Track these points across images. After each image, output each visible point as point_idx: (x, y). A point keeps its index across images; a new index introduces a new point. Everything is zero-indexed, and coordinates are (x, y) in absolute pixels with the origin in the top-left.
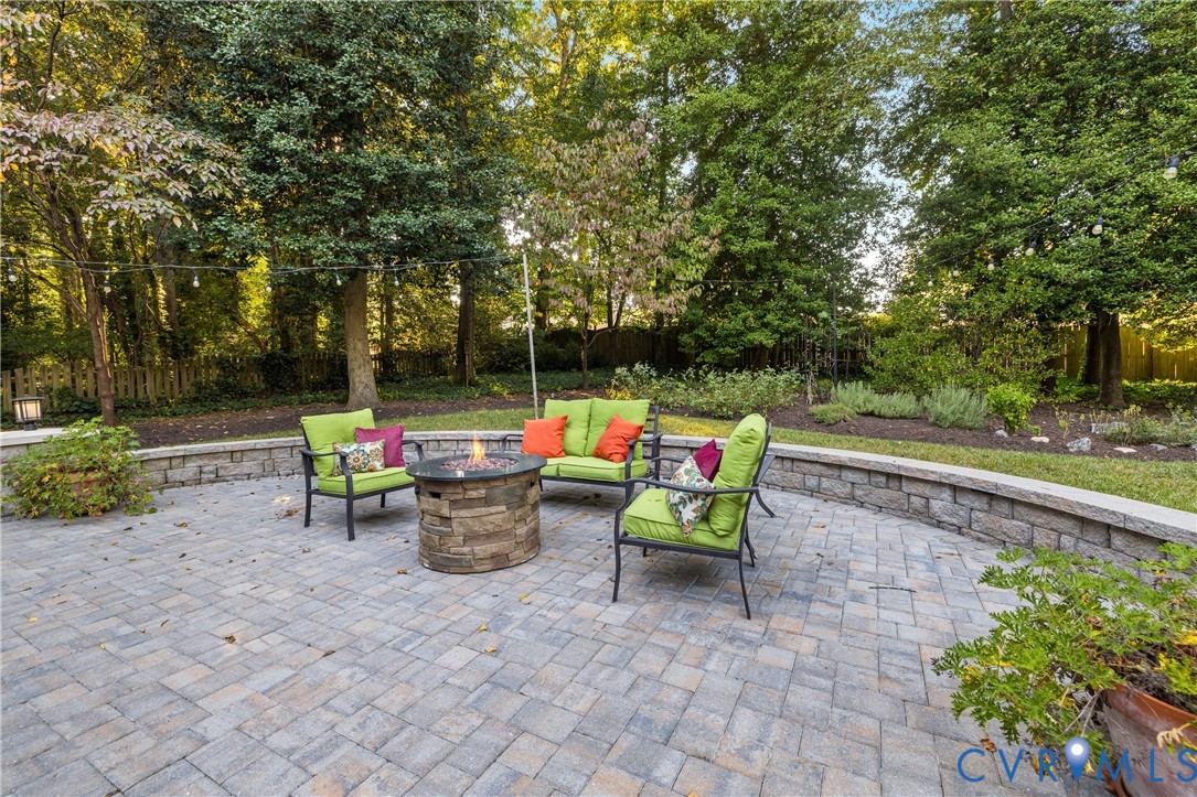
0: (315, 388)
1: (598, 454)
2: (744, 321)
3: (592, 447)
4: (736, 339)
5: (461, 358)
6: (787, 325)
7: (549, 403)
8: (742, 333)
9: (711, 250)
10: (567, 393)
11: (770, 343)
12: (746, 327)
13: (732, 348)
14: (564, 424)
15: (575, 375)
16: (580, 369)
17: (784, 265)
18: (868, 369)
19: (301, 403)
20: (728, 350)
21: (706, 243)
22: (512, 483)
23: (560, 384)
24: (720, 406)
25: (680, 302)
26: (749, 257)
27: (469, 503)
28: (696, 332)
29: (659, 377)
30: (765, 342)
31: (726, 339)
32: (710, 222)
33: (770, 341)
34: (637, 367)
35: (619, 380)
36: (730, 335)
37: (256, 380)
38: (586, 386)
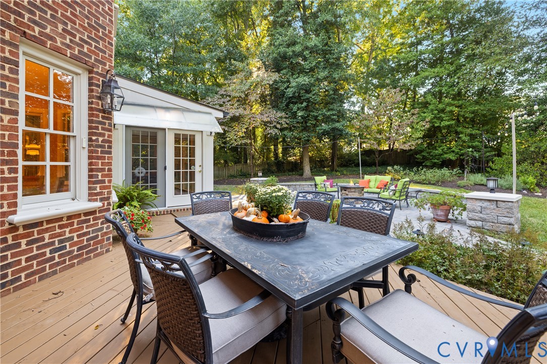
0: (289, 171)
1: (377, 188)
2: (442, 150)
3: (376, 186)
4: (439, 157)
5: (333, 163)
6: (462, 151)
7: (366, 176)
8: (442, 154)
9: (426, 127)
10: (371, 174)
11: (454, 158)
12: (443, 152)
13: (438, 160)
14: (369, 181)
15: (374, 168)
16: (375, 166)
17: (459, 129)
18: (489, 169)
19: (289, 175)
20: (436, 161)
21: (424, 124)
22: (359, 189)
23: (367, 172)
24: (424, 180)
25: (413, 145)
26: (444, 127)
27: (352, 192)
28: (422, 154)
29: (404, 170)
30: (451, 158)
31: (434, 157)
32: (426, 117)
33: (453, 158)
34: (395, 167)
35: (389, 170)
36: (436, 155)
37: (274, 168)
38: (377, 172)
